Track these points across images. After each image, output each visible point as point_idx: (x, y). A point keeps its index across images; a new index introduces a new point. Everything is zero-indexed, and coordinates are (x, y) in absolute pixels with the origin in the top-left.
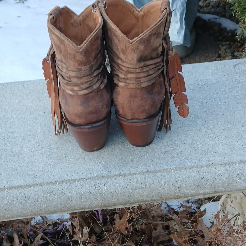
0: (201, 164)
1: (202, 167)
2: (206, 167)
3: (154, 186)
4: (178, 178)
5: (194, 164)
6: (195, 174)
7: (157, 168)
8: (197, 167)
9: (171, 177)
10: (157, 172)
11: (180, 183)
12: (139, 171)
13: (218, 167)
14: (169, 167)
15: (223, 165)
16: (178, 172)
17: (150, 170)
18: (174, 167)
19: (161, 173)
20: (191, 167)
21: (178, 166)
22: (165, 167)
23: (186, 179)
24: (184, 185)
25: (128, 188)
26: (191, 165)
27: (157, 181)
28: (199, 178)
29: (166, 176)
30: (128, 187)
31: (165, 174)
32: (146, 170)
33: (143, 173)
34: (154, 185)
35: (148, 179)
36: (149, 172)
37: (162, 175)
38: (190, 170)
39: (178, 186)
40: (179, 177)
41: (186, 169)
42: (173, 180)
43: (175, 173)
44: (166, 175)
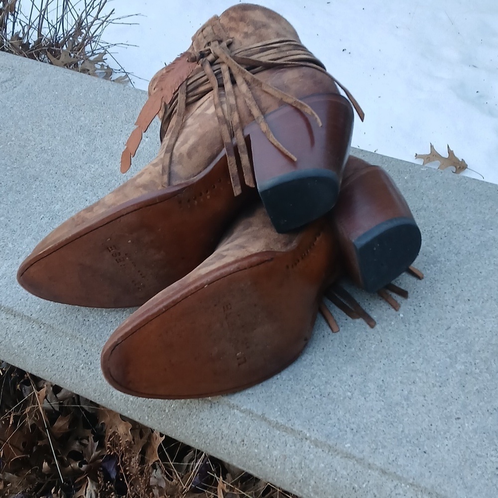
0: (370, 461)
1: (369, 468)
2: (377, 472)
3: (256, 451)
4: (307, 461)
5: (356, 452)
6: (345, 473)
7: (281, 421)
8: (360, 461)
9: (296, 452)
10: (277, 426)
11: (307, 475)
12: (245, 407)
13: (403, 485)
14: (305, 431)
15: (416, 489)
16: (315, 450)
17: (266, 416)
18: (314, 435)
19: (284, 433)
20: (348, 456)
21: (323, 439)
22: (298, 427)
23: (322, 473)
24: (312, 483)
25: (210, 429)
26: (349, 450)
27: (267, 446)
28: (348, 486)
29: (288, 445)
30: (210, 426)
31: (290, 439)
32: (260, 413)
33: (251, 415)
34: (258, 449)
35: (252, 431)
36: (263, 418)
37: (283, 439)
38: (342, 460)
39: (300, 476)
40: (312, 461)
41: (336, 453)
42: (296, 459)
43: (308, 449)
44: (290, 443)
